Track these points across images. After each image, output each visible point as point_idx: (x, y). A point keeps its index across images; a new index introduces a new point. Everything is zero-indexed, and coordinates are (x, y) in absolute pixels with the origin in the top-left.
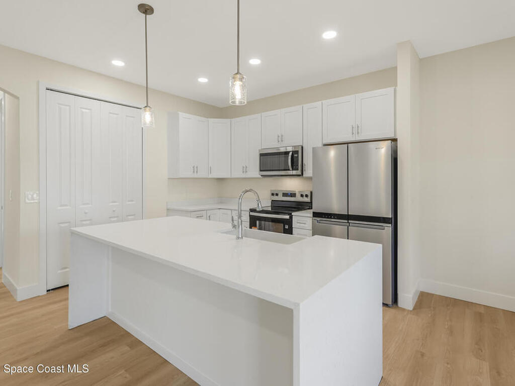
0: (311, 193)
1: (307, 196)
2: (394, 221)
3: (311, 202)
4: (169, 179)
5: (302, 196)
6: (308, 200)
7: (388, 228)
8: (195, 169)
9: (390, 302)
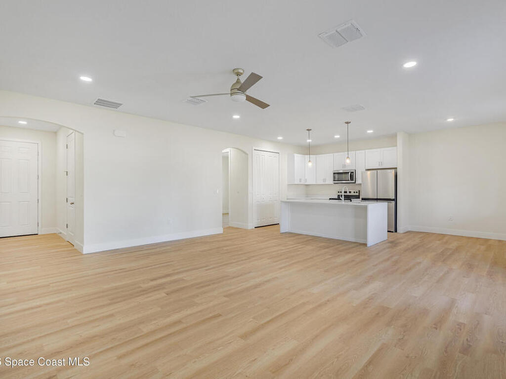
0: (359, 191)
1: (357, 192)
2: (395, 200)
3: (359, 195)
4: (288, 185)
5: (354, 192)
6: (358, 194)
7: (393, 203)
8: (300, 180)
9: (393, 230)
